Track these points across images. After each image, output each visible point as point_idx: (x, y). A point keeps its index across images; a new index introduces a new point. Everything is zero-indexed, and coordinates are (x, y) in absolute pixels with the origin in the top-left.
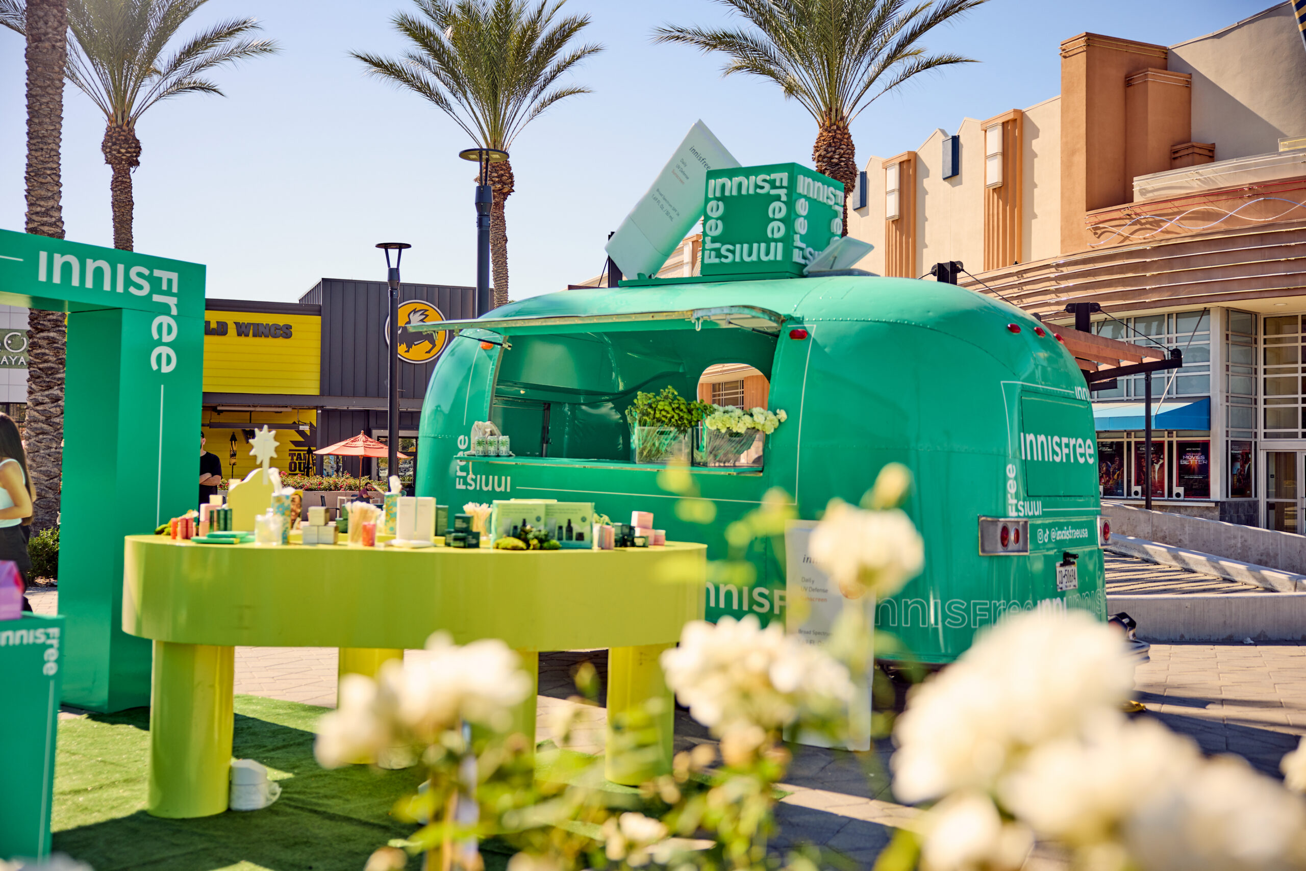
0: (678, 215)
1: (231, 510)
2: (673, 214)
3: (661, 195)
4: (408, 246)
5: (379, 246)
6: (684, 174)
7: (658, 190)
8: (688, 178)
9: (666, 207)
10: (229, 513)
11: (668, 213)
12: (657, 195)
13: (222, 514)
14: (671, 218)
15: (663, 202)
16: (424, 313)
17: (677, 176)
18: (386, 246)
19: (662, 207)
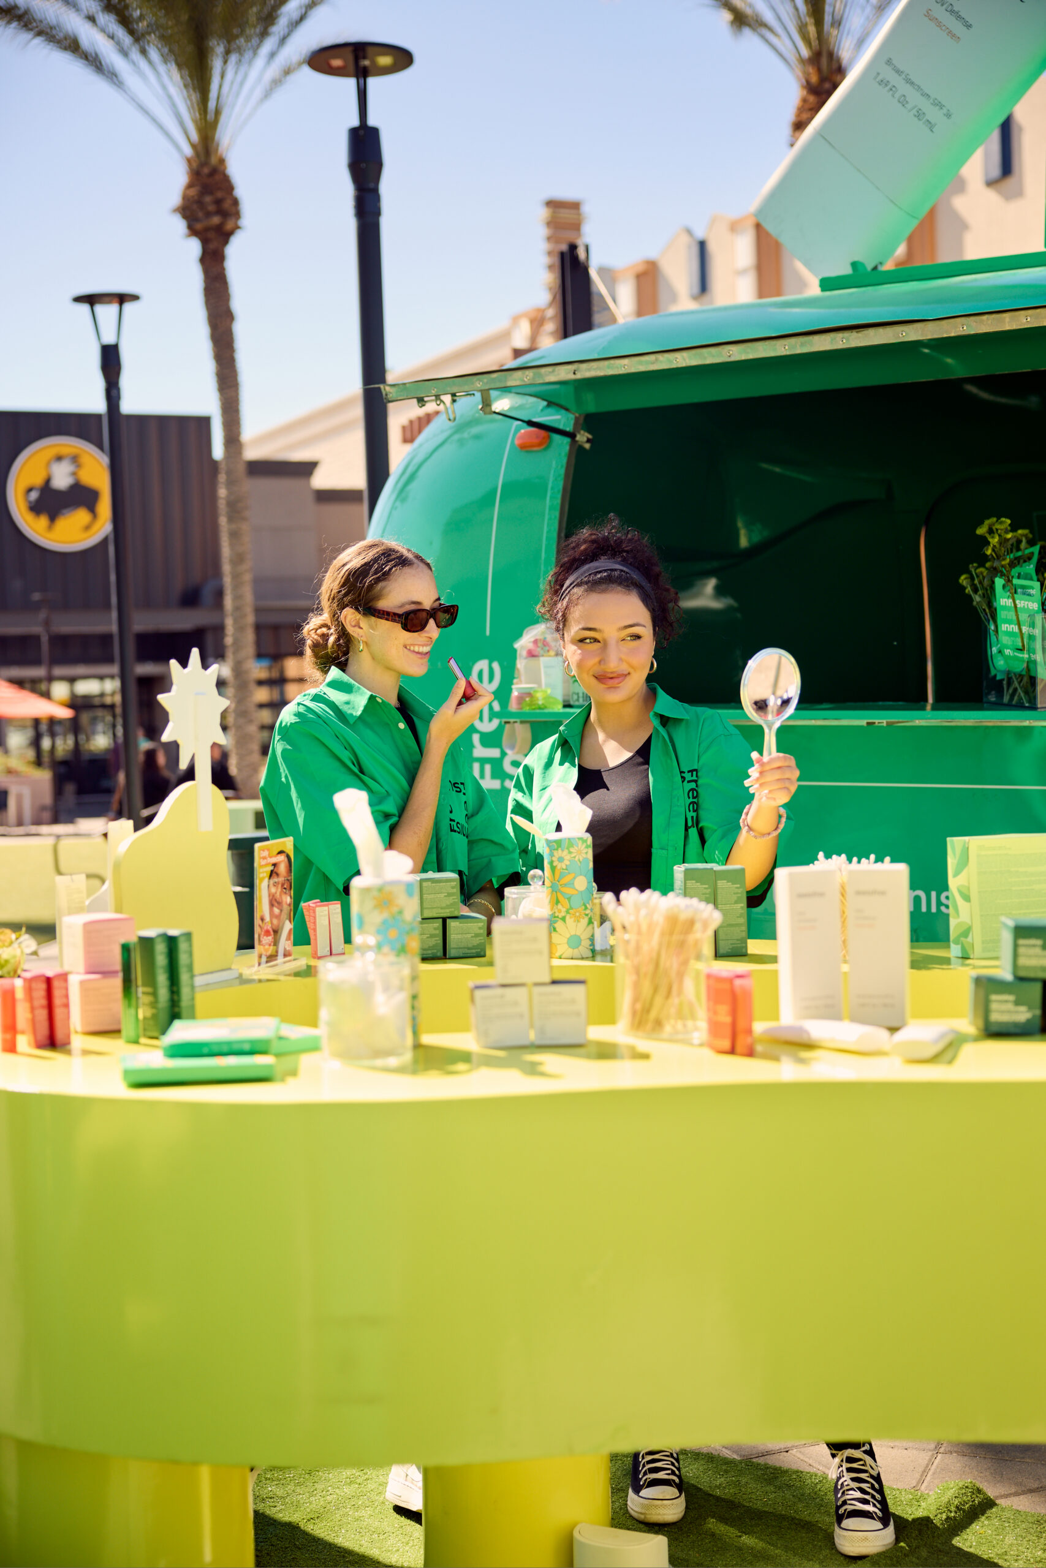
0: (948, 115)
1: (188, 936)
2: (933, 114)
3: (898, 72)
4: (135, 298)
5: (79, 299)
6: (959, 17)
7: (889, 62)
8: (969, 26)
9: (914, 98)
10: (183, 946)
11: (919, 115)
12: (888, 74)
13: (161, 949)
14: (931, 126)
15: (904, 88)
16: (75, 459)
17: (939, 24)
18: (91, 300)
19: (903, 101)
